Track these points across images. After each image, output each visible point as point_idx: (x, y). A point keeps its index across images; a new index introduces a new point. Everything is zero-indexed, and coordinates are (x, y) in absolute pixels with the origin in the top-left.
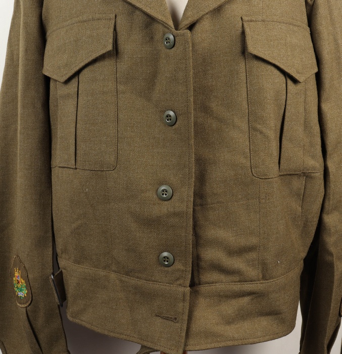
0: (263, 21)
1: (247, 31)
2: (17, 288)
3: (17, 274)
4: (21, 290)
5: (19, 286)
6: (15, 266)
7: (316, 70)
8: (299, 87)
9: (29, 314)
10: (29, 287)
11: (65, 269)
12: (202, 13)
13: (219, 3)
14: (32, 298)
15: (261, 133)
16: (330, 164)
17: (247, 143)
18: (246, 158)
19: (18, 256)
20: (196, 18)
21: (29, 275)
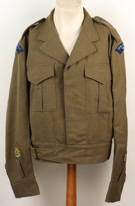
0: (91, 66)
1: (86, 69)
2: (16, 154)
3: (16, 149)
4: (18, 155)
5: (17, 153)
6: (15, 146)
7: (111, 79)
8: (103, 85)
9: (21, 163)
10: (21, 153)
11: (38, 146)
12: (72, 64)
13: (77, 61)
14: (22, 157)
15: (89, 100)
16: (115, 109)
17: (85, 103)
18: (84, 107)
19: (17, 143)
20: (70, 65)
21: (21, 148)
